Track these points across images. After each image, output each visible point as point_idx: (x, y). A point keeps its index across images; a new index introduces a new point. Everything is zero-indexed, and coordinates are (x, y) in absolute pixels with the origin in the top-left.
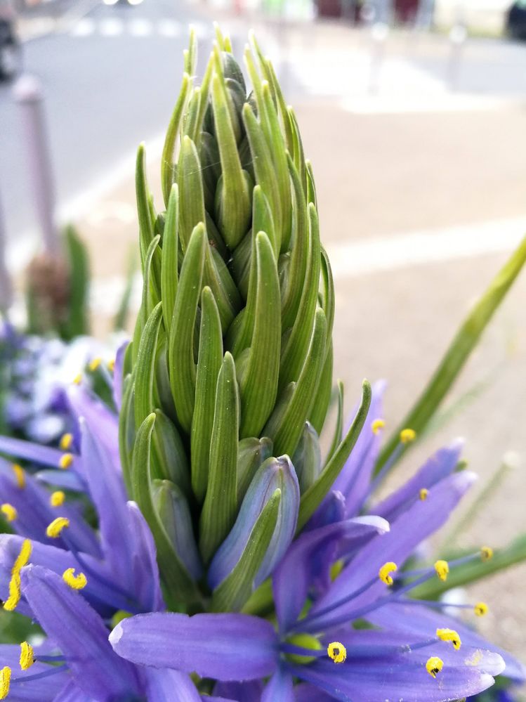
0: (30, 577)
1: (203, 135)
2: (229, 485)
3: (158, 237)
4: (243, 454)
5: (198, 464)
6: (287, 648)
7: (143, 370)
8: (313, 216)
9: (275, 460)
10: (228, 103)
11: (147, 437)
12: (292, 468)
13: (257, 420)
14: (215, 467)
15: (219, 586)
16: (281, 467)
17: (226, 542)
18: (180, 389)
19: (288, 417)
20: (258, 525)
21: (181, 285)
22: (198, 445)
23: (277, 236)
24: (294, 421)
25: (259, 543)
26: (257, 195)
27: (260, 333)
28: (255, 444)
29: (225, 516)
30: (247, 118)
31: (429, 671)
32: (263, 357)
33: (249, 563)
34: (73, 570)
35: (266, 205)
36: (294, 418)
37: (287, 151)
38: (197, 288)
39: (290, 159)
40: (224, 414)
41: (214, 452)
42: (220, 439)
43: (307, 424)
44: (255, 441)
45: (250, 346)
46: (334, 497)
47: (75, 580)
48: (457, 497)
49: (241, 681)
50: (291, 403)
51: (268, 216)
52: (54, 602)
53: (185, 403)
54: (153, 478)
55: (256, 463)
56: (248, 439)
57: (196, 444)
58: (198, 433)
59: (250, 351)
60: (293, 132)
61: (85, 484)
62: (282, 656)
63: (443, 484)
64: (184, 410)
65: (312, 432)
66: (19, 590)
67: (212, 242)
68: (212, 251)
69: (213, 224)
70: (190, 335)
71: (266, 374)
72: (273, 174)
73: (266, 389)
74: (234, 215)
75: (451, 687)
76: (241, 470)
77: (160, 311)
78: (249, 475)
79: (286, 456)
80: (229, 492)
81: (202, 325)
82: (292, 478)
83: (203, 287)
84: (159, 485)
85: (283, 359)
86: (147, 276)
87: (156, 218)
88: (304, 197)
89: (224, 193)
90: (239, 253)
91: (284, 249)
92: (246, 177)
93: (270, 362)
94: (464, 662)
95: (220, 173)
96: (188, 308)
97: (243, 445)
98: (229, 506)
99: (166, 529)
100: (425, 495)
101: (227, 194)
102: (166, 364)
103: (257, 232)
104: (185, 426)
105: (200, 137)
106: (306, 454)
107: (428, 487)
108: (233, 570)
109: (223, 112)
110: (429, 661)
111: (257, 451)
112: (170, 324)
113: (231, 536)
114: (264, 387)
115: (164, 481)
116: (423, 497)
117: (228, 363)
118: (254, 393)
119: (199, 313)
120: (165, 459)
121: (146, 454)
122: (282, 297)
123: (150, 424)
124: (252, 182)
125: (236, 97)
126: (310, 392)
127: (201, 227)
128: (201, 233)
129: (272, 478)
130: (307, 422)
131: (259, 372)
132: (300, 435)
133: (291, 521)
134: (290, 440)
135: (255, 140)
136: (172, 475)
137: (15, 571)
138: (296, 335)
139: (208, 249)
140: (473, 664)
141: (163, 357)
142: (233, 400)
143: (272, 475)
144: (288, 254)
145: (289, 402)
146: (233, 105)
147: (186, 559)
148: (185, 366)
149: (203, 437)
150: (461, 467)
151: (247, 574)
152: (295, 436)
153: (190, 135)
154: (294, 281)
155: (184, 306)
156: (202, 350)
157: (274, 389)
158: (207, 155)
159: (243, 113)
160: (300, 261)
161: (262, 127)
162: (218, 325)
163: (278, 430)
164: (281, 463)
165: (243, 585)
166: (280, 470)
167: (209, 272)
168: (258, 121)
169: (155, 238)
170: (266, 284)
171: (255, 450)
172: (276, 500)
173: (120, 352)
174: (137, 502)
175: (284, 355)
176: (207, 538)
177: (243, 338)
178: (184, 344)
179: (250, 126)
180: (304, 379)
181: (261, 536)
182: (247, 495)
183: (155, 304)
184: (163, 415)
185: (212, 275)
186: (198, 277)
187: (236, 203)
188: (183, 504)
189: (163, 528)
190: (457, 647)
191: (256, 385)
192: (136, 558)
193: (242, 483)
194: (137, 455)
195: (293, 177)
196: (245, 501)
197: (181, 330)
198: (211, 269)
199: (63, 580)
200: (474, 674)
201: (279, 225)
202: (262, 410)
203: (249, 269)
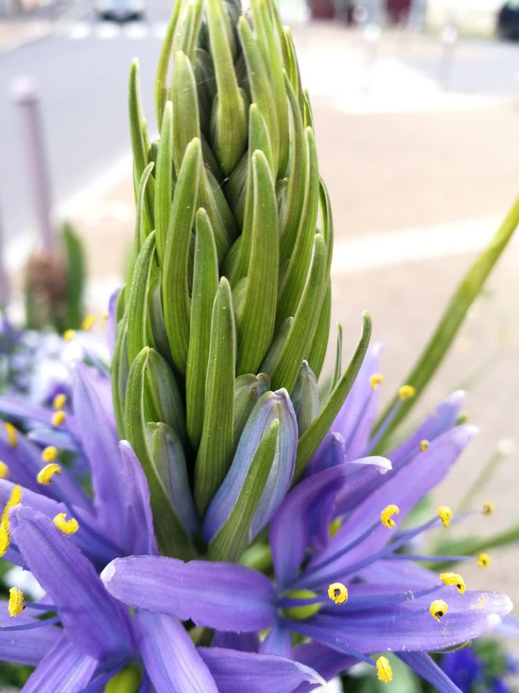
0: (19, 518)
1: (198, 52)
2: (225, 421)
3: (152, 164)
4: (240, 391)
5: (194, 402)
6: (286, 603)
7: (136, 304)
8: (311, 141)
9: (272, 394)
10: (224, 16)
11: (140, 371)
12: (290, 404)
13: (254, 355)
14: (211, 402)
15: (215, 536)
16: (279, 402)
17: (222, 487)
18: (174, 324)
19: (286, 352)
20: (255, 459)
21: (174, 207)
22: (193, 382)
23: (275, 157)
24: (292, 356)
25: (256, 478)
26: (253, 114)
27: (257, 259)
28: (254, 380)
29: (221, 457)
30: (243, 31)
31: (433, 615)
32: (260, 285)
33: (246, 502)
34: (65, 515)
35: (262, 123)
36: (291, 352)
37: (284, 71)
38: (191, 209)
39: (287, 78)
40: (220, 343)
41: (210, 386)
42: (217, 370)
43: (304, 364)
44: (252, 377)
45: (246, 276)
46: (333, 439)
47: (66, 525)
48: (458, 451)
49: (239, 632)
50: (288, 337)
51: (265, 136)
52: (45, 548)
53: (179, 340)
54: (147, 421)
55: (253, 399)
56: (245, 375)
57: (191, 381)
58: (193, 369)
59: (247, 281)
60: (289, 54)
61: (79, 444)
62: (280, 612)
63: (443, 437)
64: (178, 348)
65: (310, 373)
66: (8, 536)
67: (207, 165)
68: (207, 174)
69: (208, 147)
70: (184, 262)
71: (263, 304)
72: (270, 92)
73: (263, 321)
74: (230, 135)
75: (456, 632)
76: (237, 408)
77: (154, 241)
78: (246, 413)
79: (283, 390)
80: (226, 429)
81: (197, 250)
82: (291, 414)
83: (197, 209)
84: (153, 427)
85: (280, 293)
86: (140, 206)
87: (150, 147)
88: (301, 120)
89: (219, 113)
90: (235, 177)
91: (281, 175)
92: (242, 94)
93: (267, 290)
94: (469, 607)
95: (215, 90)
96: (182, 230)
97: (240, 382)
98: (225, 445)
99: (160, 475)
100: (426, 446)
101: (223, 114)
102: (159, 299)
103: (253, 151)
104: (180, 366)
105: (194, 54)
106: (304, 395)
107: (430, 440)
108: (230, 515)
109: (218, 24)
110: (433, 604)
111: (254, 388)
112: (163, 255)
113: (227, 480)
114: (261, 319)
115: (158, 424)
116: (424, 449)
117: (224, 288)
118: (251, 325)
119: (193, 240)
120: (159, 400)
121: (140, 390)
122: (280, 225)
123: (144, 358)
124: (249, 101)
125: (232, 11)
126: (309, 324)
127: (196, 143)
128: (196, 149)
129: (269, 413)
130: (305, 361)
131: (256, 303)
132: (298, 374)
133: (289, 460)
134: (288, 375)
135: (251, 56)
136: (167, 417)
137: (4, 517)
138: (294, 267)
139: (202, 171)
140: (478, 608)
141: (157, 293)
142: (230, 328)
143: (269, 410)
144: (285, 179)
145: (286, 336)
146: (228, 18)
147: (180, 508)
148: (179, 297)
149: (199, 372)
150: (461, 422)
151: (244, 515)
152: (292, 372)
153: (184, 50)
154: (292, 207)
155: (178, 228)
156: (197, 278)
157: (271, 322)
158: (202, 72)
159: (239, 27)
160: (298, 187)
161: (259, 43)
162: (213, 250)
163: (275, 367)
164: (280, 397)
165: (240, 528)
166: (278, 404)
167: (204, 195)
168: (254, 36)
169: (150, 165)
170: (263, 205)
171: (252, 386)
172: (274, 431)
173: (113, 299)
174: (130, 441)
175: (282, 287)
176: (203, 486)
177: (239, 268)
178: (178, 272)
179: (246, 40)
180: (303, 311)
181: (259, 472)
182: (244, 433)
183: (147, 234)
184: (157, 353)
185: (208, 198)
186: (191, 199)
187: (232, 121)
188: (178, 446)
189: (157, 473)
190: (461, 591)
191: (253, 317)
192: (130, 508)
193: (239, 421)
194: (130, 393)
195: (291, 98)
196: (242, 439)
197: (175, 256)
198: (206, 191)
199: (54, 524)
200: (480, 615)
201: (276, 146)
202: (259, 345)
203: (245, 193)
